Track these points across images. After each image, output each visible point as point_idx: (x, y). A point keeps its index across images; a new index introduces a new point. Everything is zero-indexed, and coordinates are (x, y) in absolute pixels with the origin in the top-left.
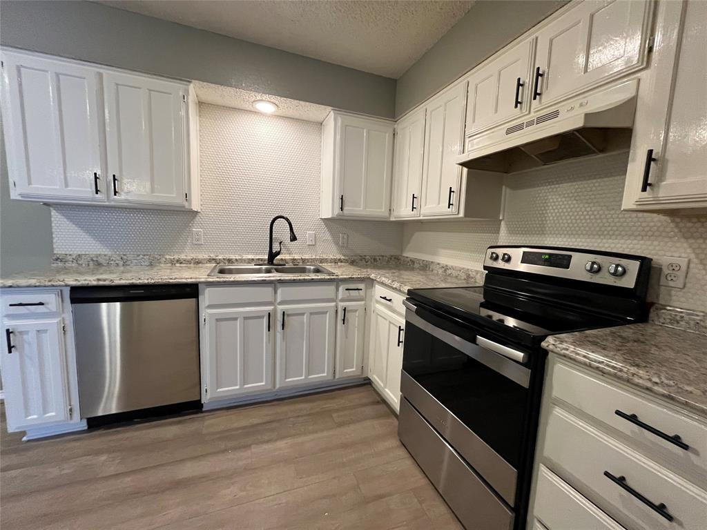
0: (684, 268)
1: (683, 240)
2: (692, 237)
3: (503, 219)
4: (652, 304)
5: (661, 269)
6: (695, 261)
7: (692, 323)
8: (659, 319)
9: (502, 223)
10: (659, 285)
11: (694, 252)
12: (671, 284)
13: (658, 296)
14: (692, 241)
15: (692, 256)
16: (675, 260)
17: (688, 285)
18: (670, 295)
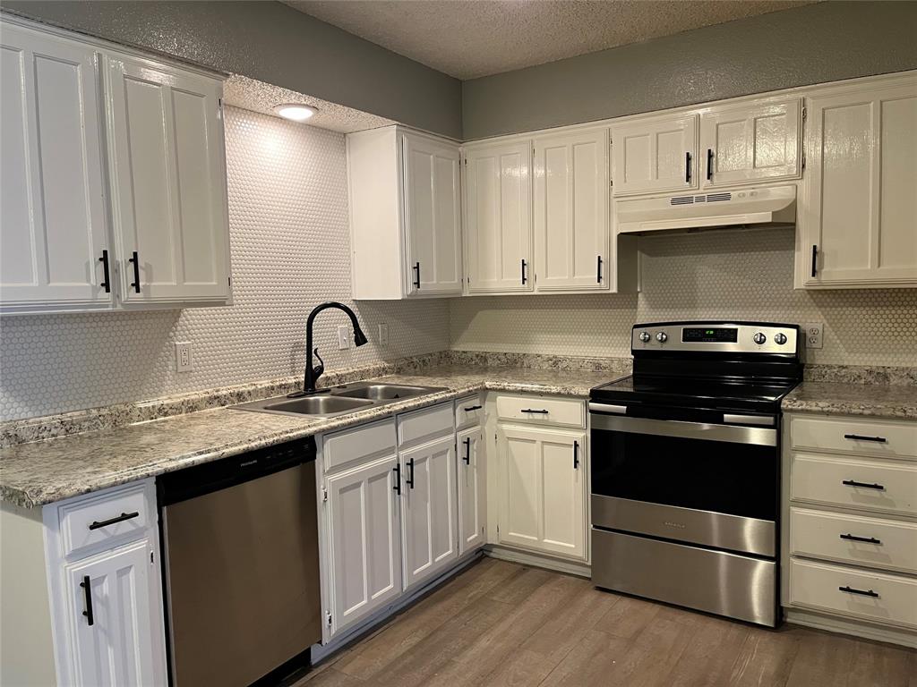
0: (821, 332)
1: (817, 309)
2: (823, 306)
3: (641, 291)
4: (803, 365)
5: (805, 334)
6: (827, 325)
7: (833, 375)
8: (810, 376)
9: (640, 295)
10: (805, 348)
11: (825, 318)
12: (814, 345)
13: (805, 358)
14: (823, 309)
15: (825, 321)
16: (815, 326)
17: (825, 345)
18: (813, 354)
